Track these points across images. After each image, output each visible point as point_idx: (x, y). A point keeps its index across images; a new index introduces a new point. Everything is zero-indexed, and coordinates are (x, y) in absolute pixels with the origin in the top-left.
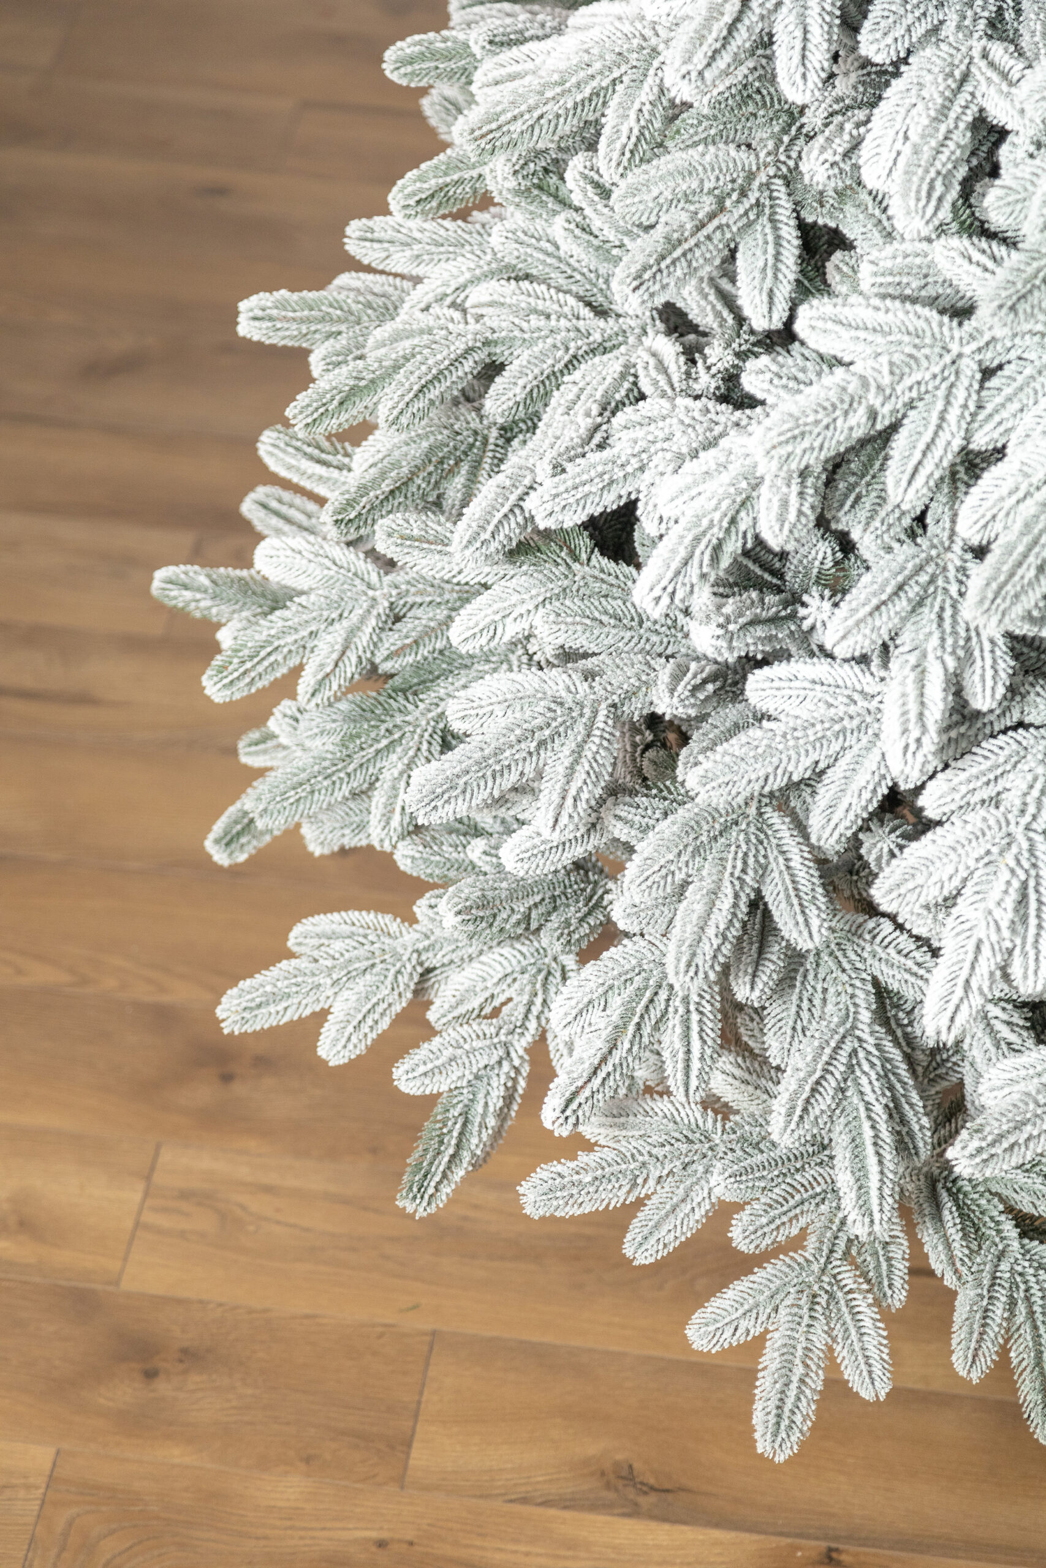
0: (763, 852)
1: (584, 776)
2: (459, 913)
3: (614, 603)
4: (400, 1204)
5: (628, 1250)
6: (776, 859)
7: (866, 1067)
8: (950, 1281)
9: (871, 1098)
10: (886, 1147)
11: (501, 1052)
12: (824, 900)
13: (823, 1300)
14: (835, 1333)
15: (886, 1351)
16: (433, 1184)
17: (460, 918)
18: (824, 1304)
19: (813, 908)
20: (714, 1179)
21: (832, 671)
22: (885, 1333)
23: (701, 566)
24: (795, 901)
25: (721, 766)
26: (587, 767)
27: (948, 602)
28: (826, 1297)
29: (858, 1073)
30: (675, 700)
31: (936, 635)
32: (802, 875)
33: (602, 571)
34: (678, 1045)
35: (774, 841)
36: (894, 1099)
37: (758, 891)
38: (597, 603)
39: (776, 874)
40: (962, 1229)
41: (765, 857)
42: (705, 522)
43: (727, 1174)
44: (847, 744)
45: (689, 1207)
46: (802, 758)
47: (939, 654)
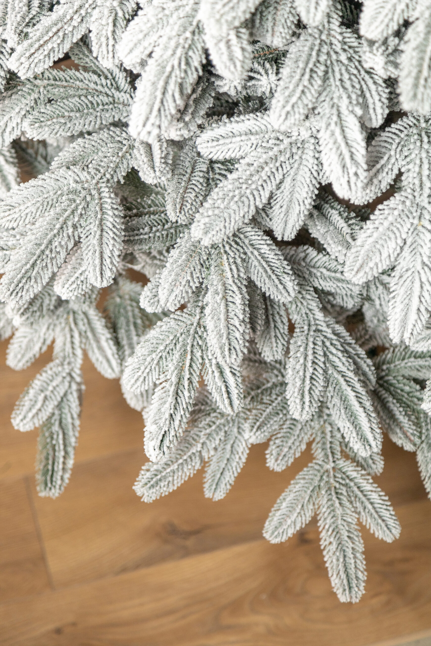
0: (242, 250)
1: (112, 242)
2: (23, 314)
3: (73, 100)
4: (42, 494)
5: (208, 494)
6: (252, 253)
7: (334, 351)
8: (409, 447)
9: (344, 369)
10: (363, 397)
11: (68, 379)
12: (289, 268)
13: (344, 491)
14: (358, 510)
15: (391, 508)
16: (59, 478)
17: (24, 318)
18: (345, 494)
19: (285, 276)
20: (247, 435)
21: (258, 123)
22: (387, 498)
23: (175, 101)
24: (274, 277)
25: (213, 217)
26: (112, 235)
27: (343, 69)
28: (344, 489)
29: (331, 356)
30: (158, 173)
31: (345, 96)
32: (271, 256)
33: (55, 80)
34: (220, 383)
35: (247, 241)
36: (355, 363)
37: (249, 278)
38: (62, 105)
39: (256, 263)
40: (406, 414)
41: (245, 253)
42: (169, 69)
43: (255, 430)
44: (285, 171)
45: (237, 457)
46: (262, 192)
47: (350, 109)
